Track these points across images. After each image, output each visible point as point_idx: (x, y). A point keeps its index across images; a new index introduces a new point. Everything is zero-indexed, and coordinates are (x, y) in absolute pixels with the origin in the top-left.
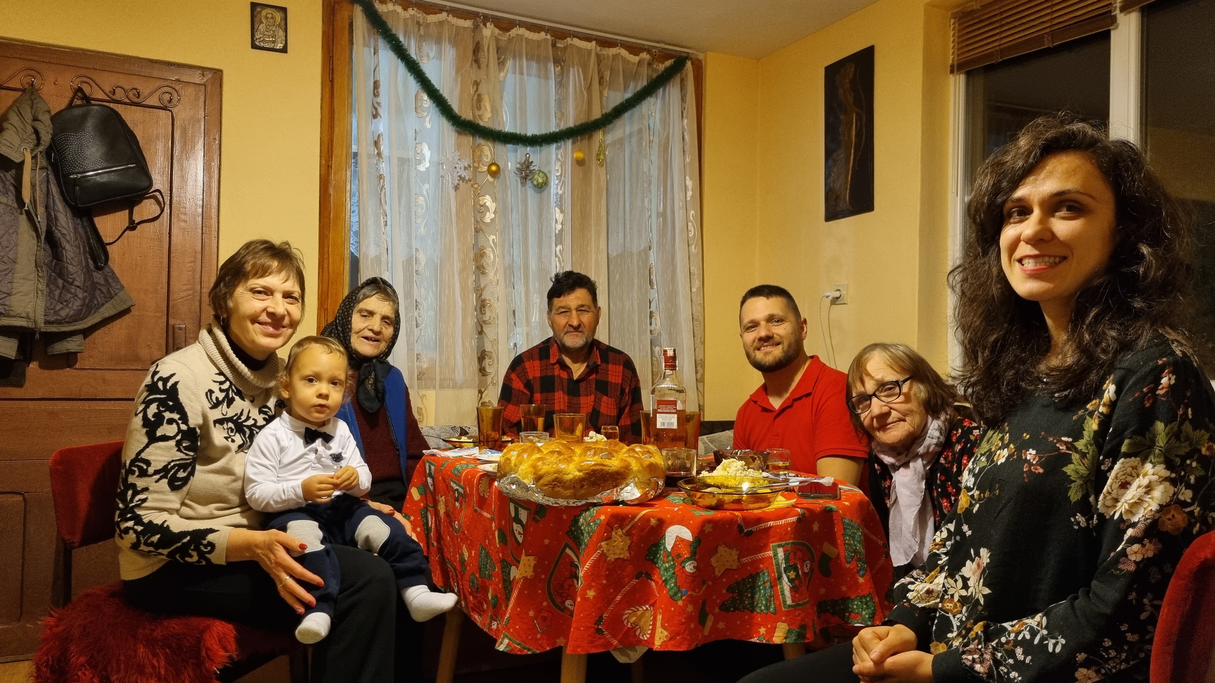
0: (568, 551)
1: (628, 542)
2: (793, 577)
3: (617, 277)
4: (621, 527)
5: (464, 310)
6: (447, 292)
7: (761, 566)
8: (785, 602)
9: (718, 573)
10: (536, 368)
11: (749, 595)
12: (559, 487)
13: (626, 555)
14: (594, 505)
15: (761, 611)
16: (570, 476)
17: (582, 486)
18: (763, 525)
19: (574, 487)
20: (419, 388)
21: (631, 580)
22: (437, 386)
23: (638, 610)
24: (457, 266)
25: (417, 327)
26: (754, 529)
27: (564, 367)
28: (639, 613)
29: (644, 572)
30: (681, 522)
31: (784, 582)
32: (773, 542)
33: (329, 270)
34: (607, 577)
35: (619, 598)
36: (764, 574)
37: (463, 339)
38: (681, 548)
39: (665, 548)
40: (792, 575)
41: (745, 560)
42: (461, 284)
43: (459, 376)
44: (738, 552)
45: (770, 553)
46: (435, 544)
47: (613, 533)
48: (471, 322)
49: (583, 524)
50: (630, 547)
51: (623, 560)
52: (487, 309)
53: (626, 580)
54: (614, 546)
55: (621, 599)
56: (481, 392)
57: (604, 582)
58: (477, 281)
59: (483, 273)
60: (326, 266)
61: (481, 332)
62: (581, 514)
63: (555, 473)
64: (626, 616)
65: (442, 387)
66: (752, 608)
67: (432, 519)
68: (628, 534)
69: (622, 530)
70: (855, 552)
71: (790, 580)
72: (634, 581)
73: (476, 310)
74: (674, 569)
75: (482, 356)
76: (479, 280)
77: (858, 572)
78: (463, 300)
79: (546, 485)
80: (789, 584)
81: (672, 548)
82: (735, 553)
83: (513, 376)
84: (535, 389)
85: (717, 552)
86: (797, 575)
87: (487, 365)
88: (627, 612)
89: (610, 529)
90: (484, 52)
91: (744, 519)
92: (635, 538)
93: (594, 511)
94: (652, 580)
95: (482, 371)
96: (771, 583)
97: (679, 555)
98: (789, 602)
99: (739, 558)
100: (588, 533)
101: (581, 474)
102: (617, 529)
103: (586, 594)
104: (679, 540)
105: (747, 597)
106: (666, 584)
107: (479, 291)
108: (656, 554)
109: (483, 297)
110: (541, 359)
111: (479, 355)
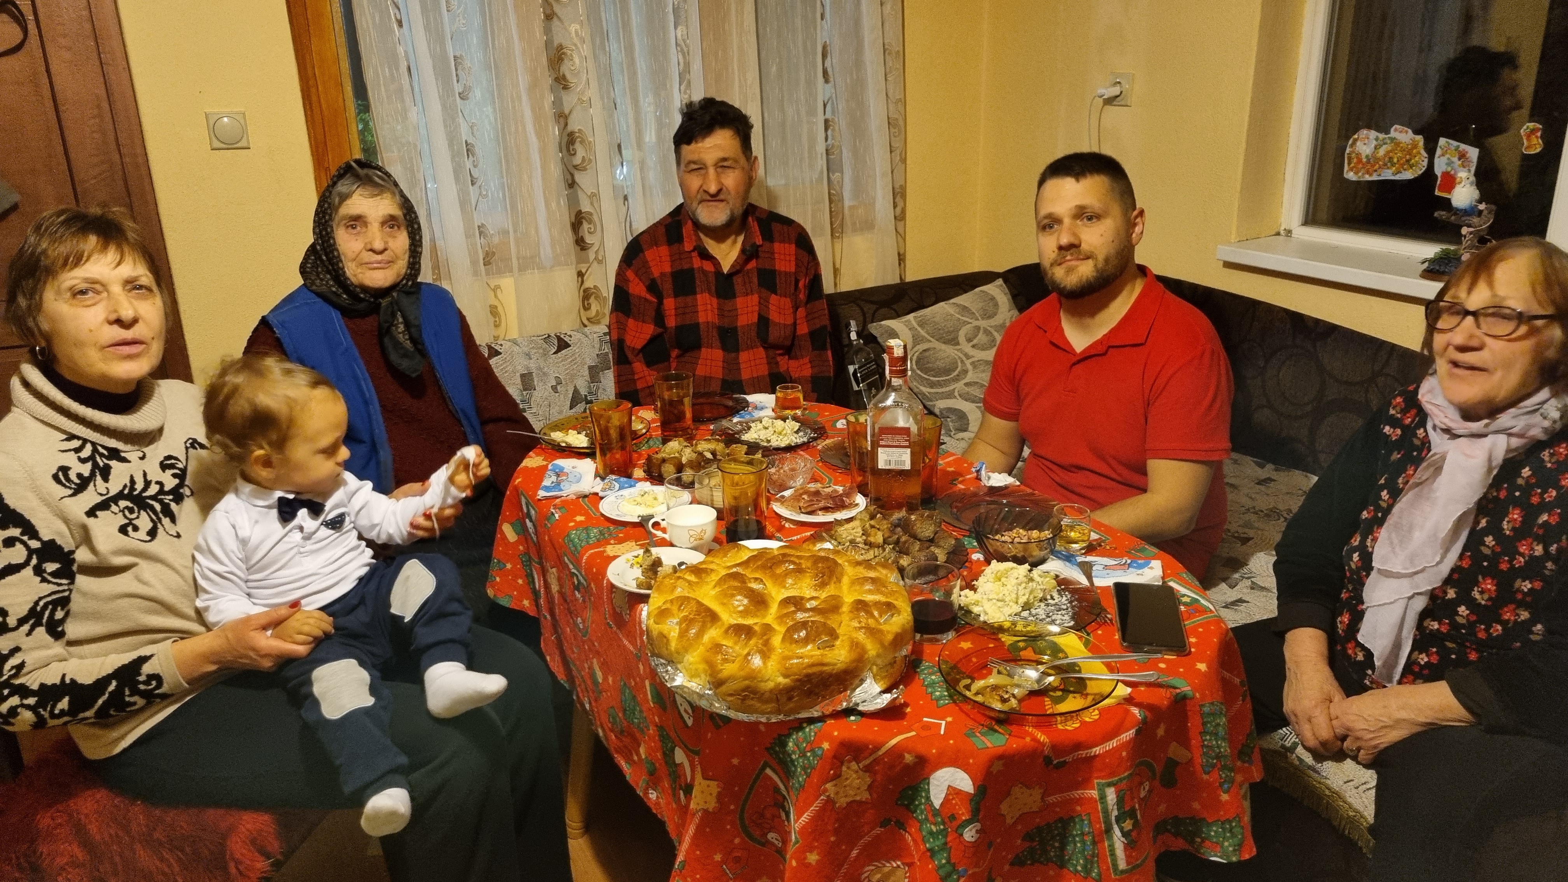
0: (768, 771)
1: (868, 780)
2: (1130, 827)
3: (774, 69)
4: (857, 759)
5: (543, 151)
6: (513, 129)
7: (1078, 808)
8: (1115, 865)
9: (1009, 821)
10: (664, 259)
11: (1057, 844)
12: (752, 699)
13: (865, 796)
14: (811, 721)
15: (1077, 871)
16: (771, 685)
17: (790, 699)
18: (1083, 753)
19: (778, 700)
20: (487, 274)
21: (873, 829)
22: (515, 270)
23: (885, 866)
24: (523, 81)
25: (473, 184)
26: (1069, 759)
27: (705, 255)
28: (886, 870)
29: (894, 819)
30: (955, 762)
31: (1115, 838)
32: (1097, 778)
33: (320, 106)
34: (836, 832)
35: (855, 853)
36: (1083, 821)
37: (545, 198)
38: (956, 804)
39: (928, 798)
40: (1128, 825)
41: (1052, 799)
42: (533, 110)
43: (546, 252)
44: (1042, 791)
45: (1094, 793)
46: (548, 617)
47: (844, 768)
48: (556, 171)
49: (794, 752)
50: (870, 788)
51: (860, 803)
52: (578, 146)
53: (866, 829)
54: (845, 786)
55: (858, 855)
56: (580, 274)
57: (832, 839)
58: (557, 103)
59: (566, 88)
60: (314, 98)
61: (572, 184)
62: (789, 735)
63: (745, 679)
64: (866, 875)
65: (522, 269)
66: (1062, 864)
67: (539, 580)
68: (867, 769)
69: (858, 764)
70: (1218, 757)
71: (1124, 834)
72: (878, 830)
73: (561, 151)
74: (946, 836)
75: (578, 221)
76: (561, 100)
77: (1221, 785)
78: (539, 136)
79: (731, 695)
80: (1123, 839)
81: (942, 805)
82: (1037, 793)
83: (630, 274)
84: (665, 293)
85: (1008, 794)
86: (1136, 825)
87: (586, 232)
88: (867, 868)
89: (839, 764)
91: (1054, 747)
92: (879, 777)
93: (810, 730)
94: (906, 831)
95: (581, 243)
96: (1094, 837)
97: (953, 817)
98: (1122, 865)
99: (1042, 798)
100: (804, 768)
101: (787, 681)
102: (850, 761)
103: (805, 858)
104: (953, 792)
105: (1054, 847)
106: (932, 857)
107: (562, 117)
108: (914, 800)
109: (570, 128)
110: (670, 243)
111: (573, 220)
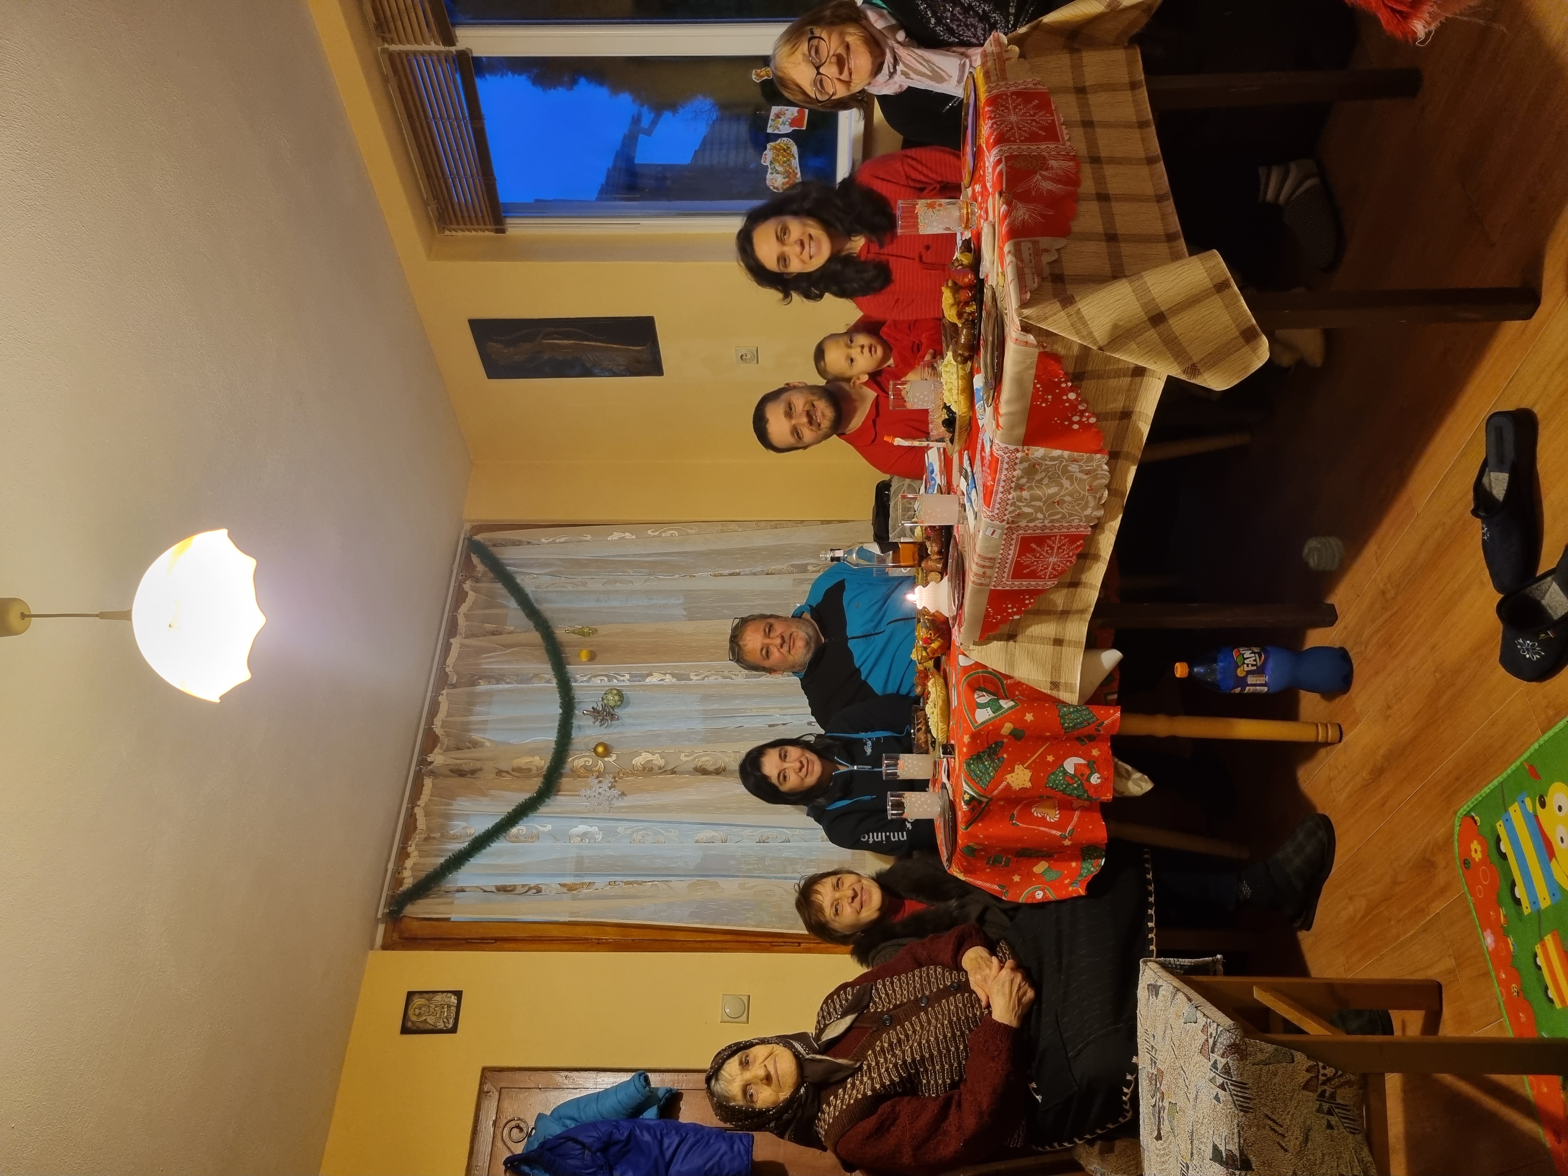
90: (461, 765)
